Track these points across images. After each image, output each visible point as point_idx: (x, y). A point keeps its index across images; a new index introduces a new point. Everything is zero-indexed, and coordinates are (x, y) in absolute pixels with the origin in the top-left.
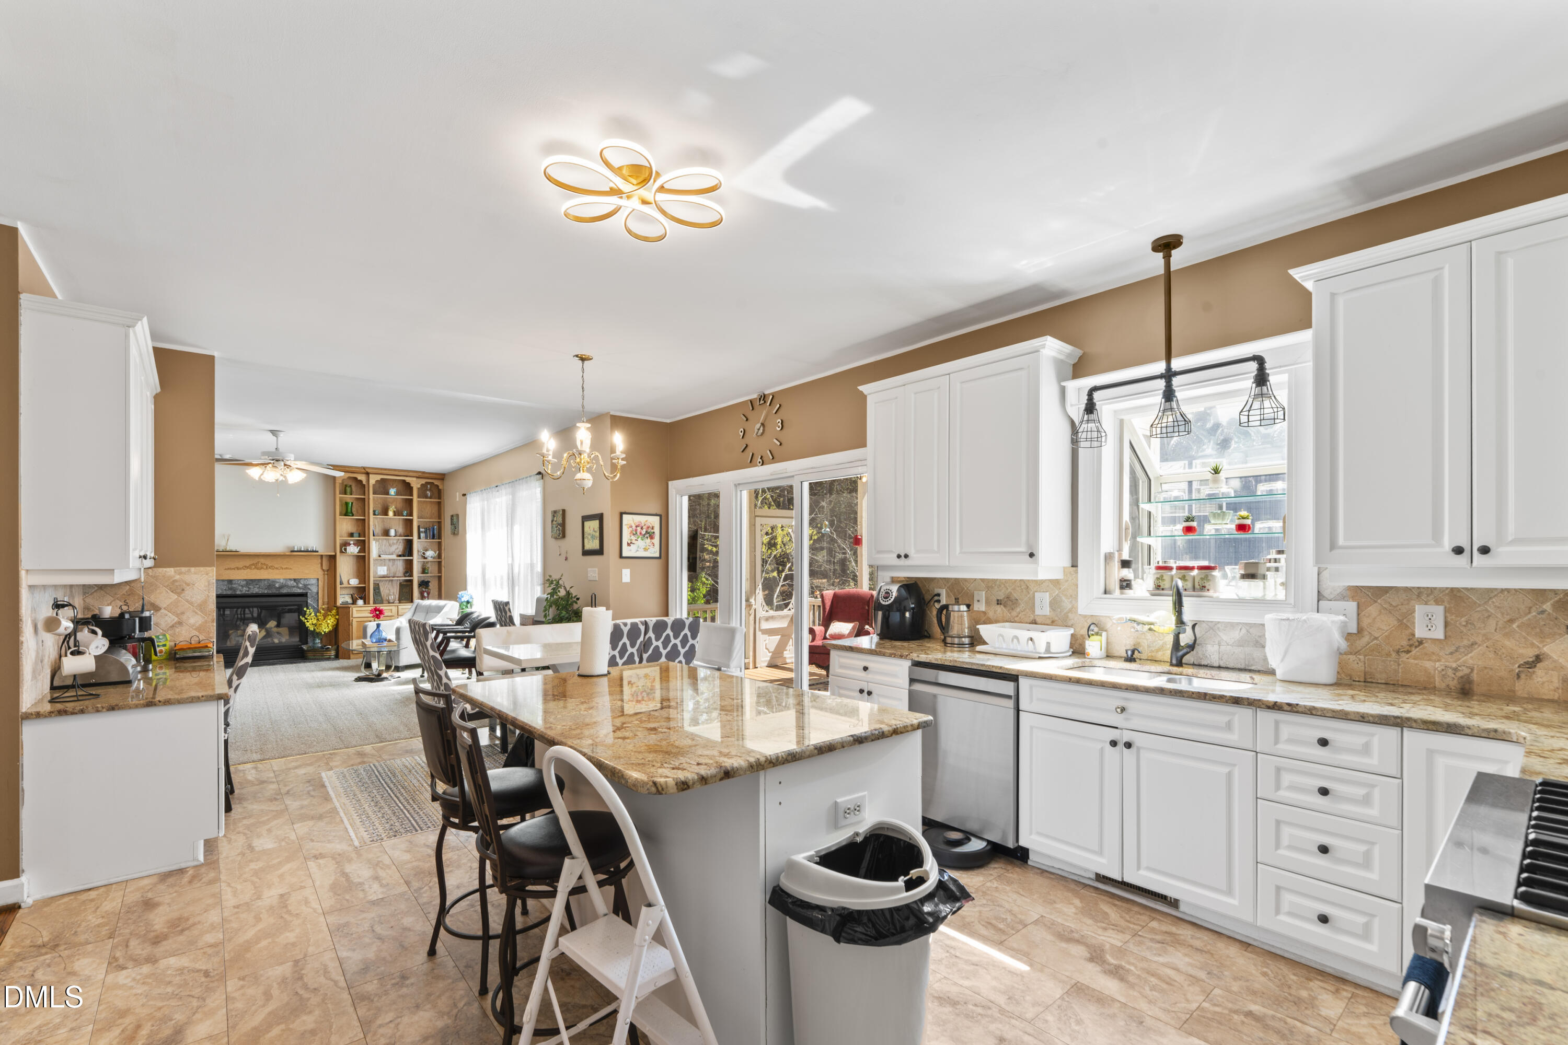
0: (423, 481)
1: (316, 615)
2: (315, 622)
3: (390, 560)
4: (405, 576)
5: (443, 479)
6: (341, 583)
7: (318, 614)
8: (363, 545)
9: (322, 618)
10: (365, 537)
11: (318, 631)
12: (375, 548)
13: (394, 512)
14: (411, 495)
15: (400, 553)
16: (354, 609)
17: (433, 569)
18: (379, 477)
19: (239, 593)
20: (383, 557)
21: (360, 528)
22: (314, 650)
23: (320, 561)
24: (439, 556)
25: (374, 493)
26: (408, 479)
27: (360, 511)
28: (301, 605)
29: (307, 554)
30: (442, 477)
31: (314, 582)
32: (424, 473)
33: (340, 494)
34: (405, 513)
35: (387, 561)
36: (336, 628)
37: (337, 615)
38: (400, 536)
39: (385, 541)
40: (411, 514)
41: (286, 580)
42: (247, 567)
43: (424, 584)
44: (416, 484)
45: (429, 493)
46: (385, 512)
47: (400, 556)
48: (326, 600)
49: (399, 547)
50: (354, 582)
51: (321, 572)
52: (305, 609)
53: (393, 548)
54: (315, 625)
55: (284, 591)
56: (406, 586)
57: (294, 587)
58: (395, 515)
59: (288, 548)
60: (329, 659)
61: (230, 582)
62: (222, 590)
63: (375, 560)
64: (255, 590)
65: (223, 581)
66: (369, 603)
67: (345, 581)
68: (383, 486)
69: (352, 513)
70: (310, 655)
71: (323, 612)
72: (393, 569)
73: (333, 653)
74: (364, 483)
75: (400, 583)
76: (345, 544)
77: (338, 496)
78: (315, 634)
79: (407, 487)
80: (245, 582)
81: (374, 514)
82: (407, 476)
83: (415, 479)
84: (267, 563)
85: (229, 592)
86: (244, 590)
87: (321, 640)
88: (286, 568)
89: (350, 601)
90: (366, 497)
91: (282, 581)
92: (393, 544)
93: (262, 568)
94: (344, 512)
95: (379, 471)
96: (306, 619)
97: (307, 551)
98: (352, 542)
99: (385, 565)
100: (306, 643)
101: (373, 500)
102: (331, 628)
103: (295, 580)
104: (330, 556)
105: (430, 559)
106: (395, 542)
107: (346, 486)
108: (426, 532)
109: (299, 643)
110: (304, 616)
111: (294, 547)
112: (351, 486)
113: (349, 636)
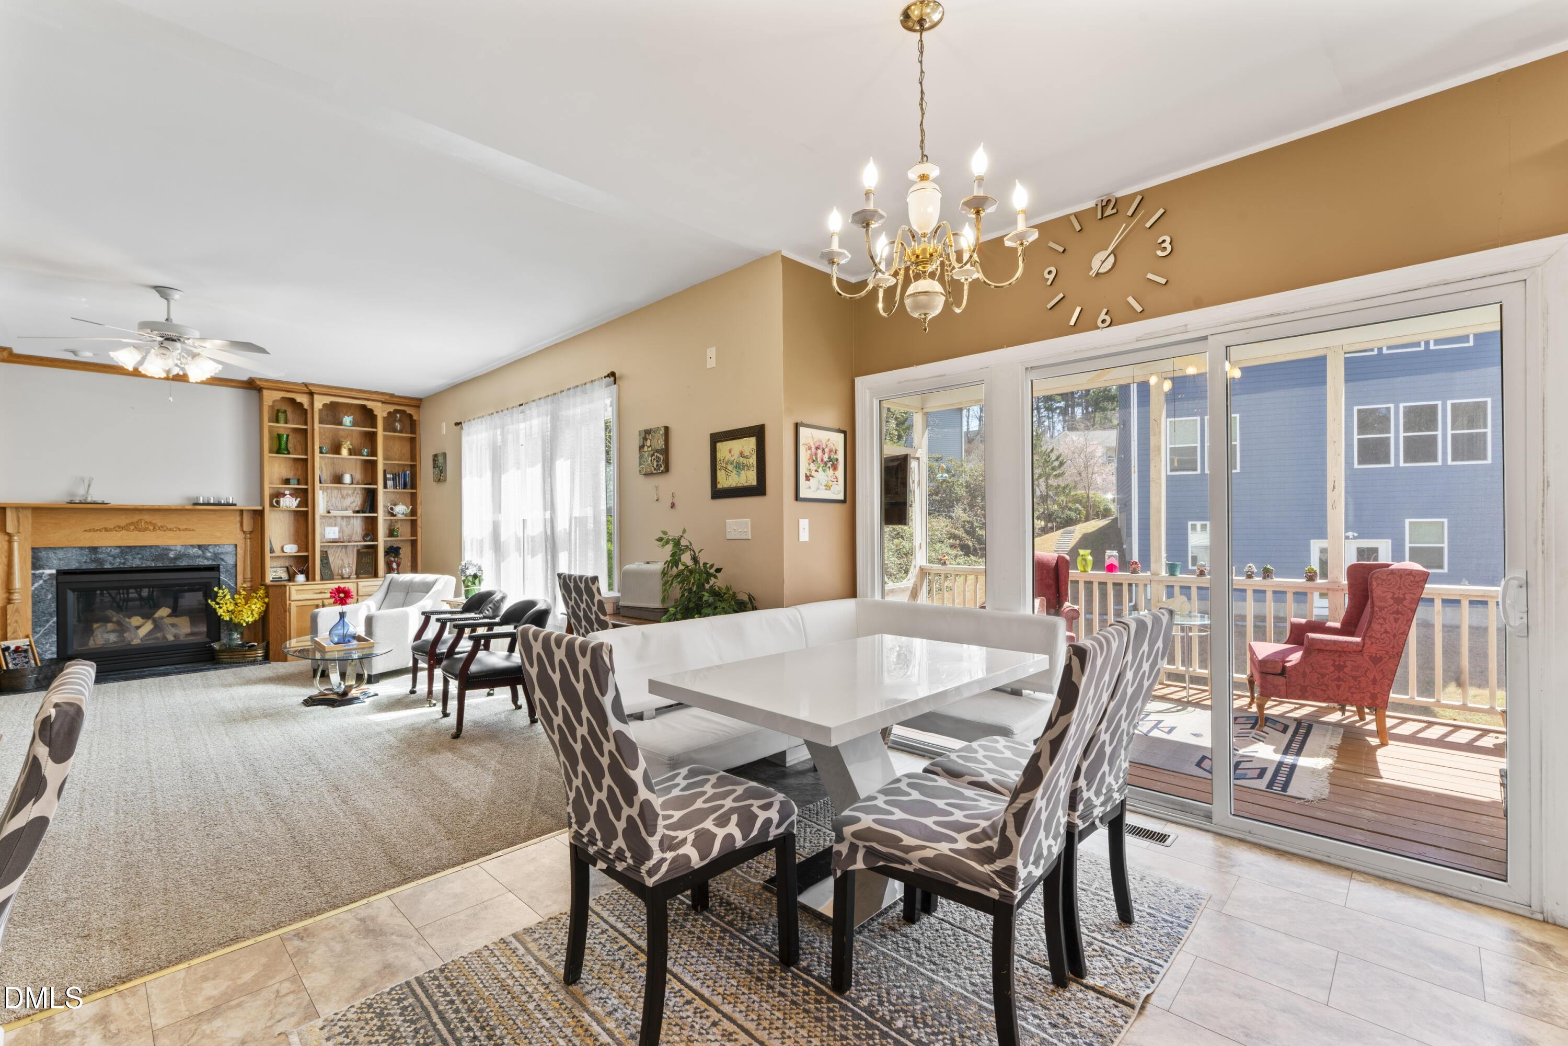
0: (391, 408)
1: (233, 598)
2: (231, 607)
3: (343, 517)
4: (365, 541)
5: (418, 407)
6: (272, 551)
7: (236, 596)
8: (305, 496)
9: (243, 602)
10: (307, 484)
11: (236, 621)
12: (322, 500)
13: (350, 450)
14: (374, 425)
15: (357, 509)
16: (293, 589)
17: (404, 532)
18: (328, 400)
19: (107, 566)
20: (333, 513)
21: (300, 472)
22: (230, 649)
23: (238, 519)
24: (413, 512)
25: (320, 422)
26: (370, 404)
27: (299, 448)
28: (210, 583)
29: (220, 507)
30: (418, 403)
31: (231, 549)
32: (392, 395)
33: (269, 421)
34: (365, 451)
35: (339, 519)
36: (264, 617)
37: (267, 597)
38: (358, 483)
39: (335, 492)
40: (374, 453)
41: (186, 546)
42: (120, 528)
43: (392, 551)
44: (381, 411)
45: (398, 426)
46: (336, 449)
47: (358, 512)
48: (248, 575)
49: (356, 500)
50: (291, 549)
51: (240, 536)
52: (216, 589)
53: (347, 502)
54: (232, 612)
55: (183, 563)
56: (367, 554)
57: (199, 557)
58: (350, 454)
59: (189, 499)
60: (254, 662)
61: (94, 550)
62: (79, 562)
63: (323, 517)
64: (136, 563)
65: (81, 548)
66: (314, 580)
67: (277, 548)
68: (333, 412)
69: (287, 449)
70: (224, 657)
71: (243, 593)
72: (347, 531)
73: (260, 653)
74: (306, 406)
75: (358, 551)
76: (277, 495)
77: (267, 424)
78: (233, 626)
79: (367, 415)
80: (118, 551)
81: (321, 452)
82: (368, 400)
83: (379, 404)
84: (154, 522)
85: (92, 566)
86: (117, 563)
87: (242, 634)
88: (186, 530)
89: (284, 576)
90: (309, 427)
91: (179, 548)
92: (348, 495)
93: (146, 529)
94: (275, 448)
95: (328, 390)
96: (218, 604)
97: (219, 504)
98: (287, 492)
99: (335, 525)
100: (219, 639)
101: (319, 431)
102: (256, 616)
103: (200, 547)
104: (255, 512)
105: (400, 516)
106: (350, 492)
107: (278, 411)
108: (394, 479)
109: (207, 640)
110: (214, 600)
111: (198, 498)
112: (285, 412)
113: (285, 628)
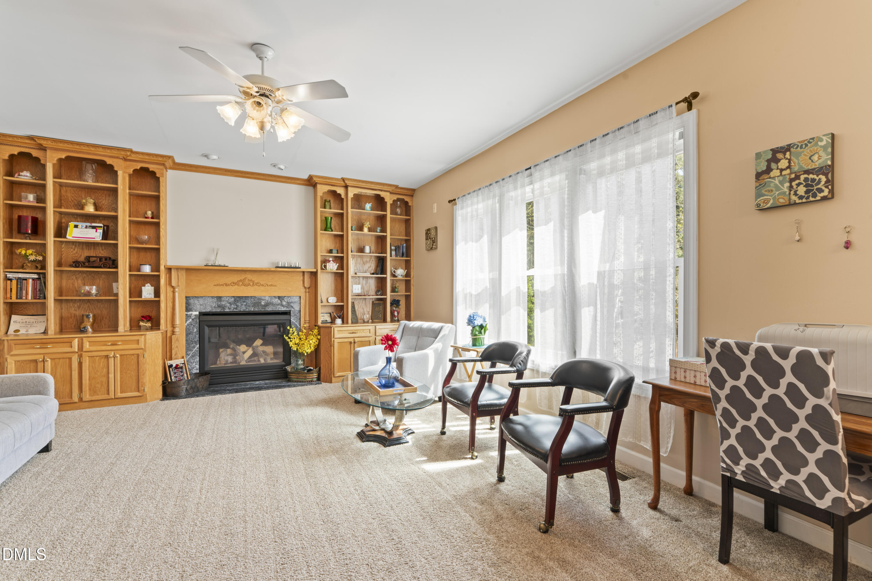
0: (395, 197)
1: (298, 335)
2: (297, 342)
3: (364, 277)
4: (377, 295)
5: (412, 196)
6: (322, 302)
7: (300, 333)
8: (341, 261)
9: (304, 337)
10: (342, 253)
11: (300, 351)
12: (353, 265)
13: (369, 228)
14: (384, 209)
15: (372, 272)
16: (336, 329)
17: (402, 288)
18: (357, 191)
19: (227, 310)
20: (359, 274)
21: (338, 245)
22: (297, 371)
23: (302, 278)
24: (408, 275)
25: (352, 208)
26: (383, 194)
27: (337, 228)
28: (285, 323)
29: (292, 269)
30: (412, 192)
31: (297, 299)
32: (397, 187)
33: (321, 208)
34: (379, 229)
35: (361, 279)
36: (317, 349)
37: (319, 334)
38: (373, 253)
39: (359, 259)
40: (384, 230)
41: (271, 297)
42: (234, 284)
43: (395, 303)
44: (389, 199)
45: (398, 210)
46: (360, 228)
47: (373, 274)
48: (307, 319)
49: (372, 265)
50: (333, 300)
51: (303, 290)
52: (288, 328)
53: (366, 267)
54: (298, 344)
55: (270, 309)
56: (379, 305)
57: (279, 304)
58: (369, 231)
59: (273, 264)
60: (311, 382)
61: (219, 298)
62: (211, 307)
63: (352, 277)
64: (243, 308)
65: (213, 297)
66: (347, 323)
67: (324, 300)
68: (358, 200)
69: (331, 228)
70: (293, 377)
71: (305, 331)
72: (366, 289)
73: (315, 375)
74: (343, 196)
75: (373, 302)
76: (325, 262)
77: (319, 209)
78: (298, 354)
79: (379, 202)
80: (233, 299)
81: (352, 230)
82: (381, 190)
83: (388, 194)
84: (253, 280)
85: (219, 310)
86: (232, 308)
87: (304, 360)
88: (271, 285)
89: (329, 320)
90: (345, 212)
91: (267, 298)
92: (367, 262)
93: (249, 285)
94: (324, 228)
95: (357, 184)
96: (290, 338)
97: (291, 267)
98: (331, 259)
99: (359, 284)
100: (289, 364)
101: (351, 214)
102: (313, 349)
103: (279, 298)
104: (311, 273)
105: (400, 277)
106: (368, 260)
107: (325, 201)
108: (395, 250)
109: (284, 363)
110: (287, 336)
111: (278, 263)
112: (330, 201)
113: (331, 358)
